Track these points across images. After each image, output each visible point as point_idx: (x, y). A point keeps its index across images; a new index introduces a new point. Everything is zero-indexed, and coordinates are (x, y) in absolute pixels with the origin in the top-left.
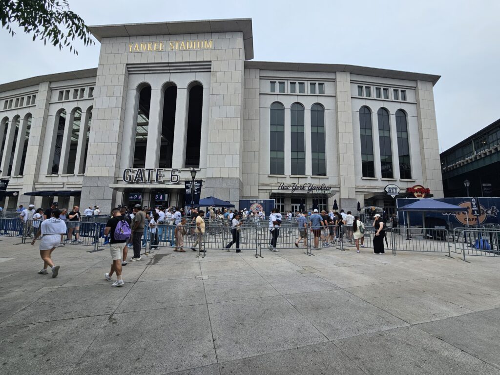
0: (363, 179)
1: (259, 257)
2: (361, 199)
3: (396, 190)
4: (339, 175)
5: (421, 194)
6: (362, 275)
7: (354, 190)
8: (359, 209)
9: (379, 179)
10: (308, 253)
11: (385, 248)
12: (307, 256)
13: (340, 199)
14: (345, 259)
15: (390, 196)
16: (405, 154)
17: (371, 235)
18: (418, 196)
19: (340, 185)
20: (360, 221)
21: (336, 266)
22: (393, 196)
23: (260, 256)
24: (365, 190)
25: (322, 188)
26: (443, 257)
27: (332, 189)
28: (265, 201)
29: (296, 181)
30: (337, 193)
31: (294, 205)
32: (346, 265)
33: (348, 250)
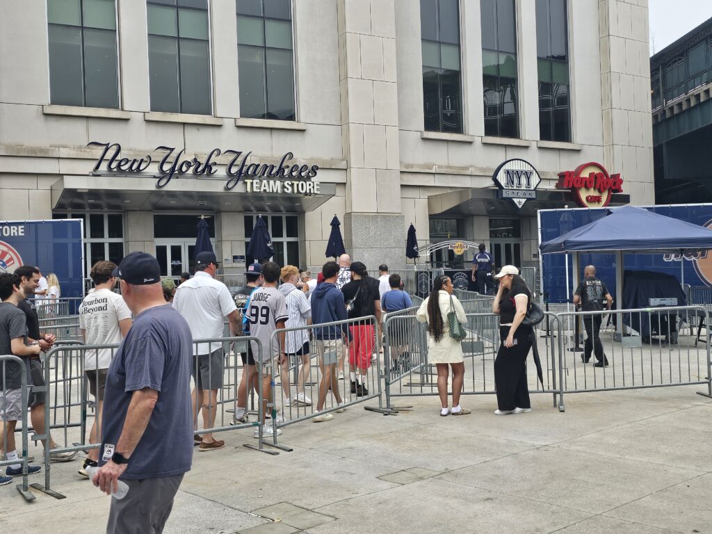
0: (424, 139)
1: (38, 496)
2: (417, 214)
3: (528, 179)
4: (343, 123)
5: (596, 194)
6: (488, 504)
7: (397, 181)
8: (412, 252)
9: (478, 141)
10: (263, 443)
11: (530, 388)
12: (260, 458)
13: (348, 216)
14: (411, 449)
15: (510, 200)
16: (556, 53)
17: (487, 343)
18: (592, 200)
19: (346, 158)
20: (452, 293)
21: (385, 485)
22: (520, 202)
23: (46, 489)
24: (429, 181)
25: (281, 169)
26: (693, 398)
27: (321, 176)
28: (32, 228)
29: (172, 138)
30: (339, 191)
31: (169, 243)
32: (424, 473)
33: (407, 409)
